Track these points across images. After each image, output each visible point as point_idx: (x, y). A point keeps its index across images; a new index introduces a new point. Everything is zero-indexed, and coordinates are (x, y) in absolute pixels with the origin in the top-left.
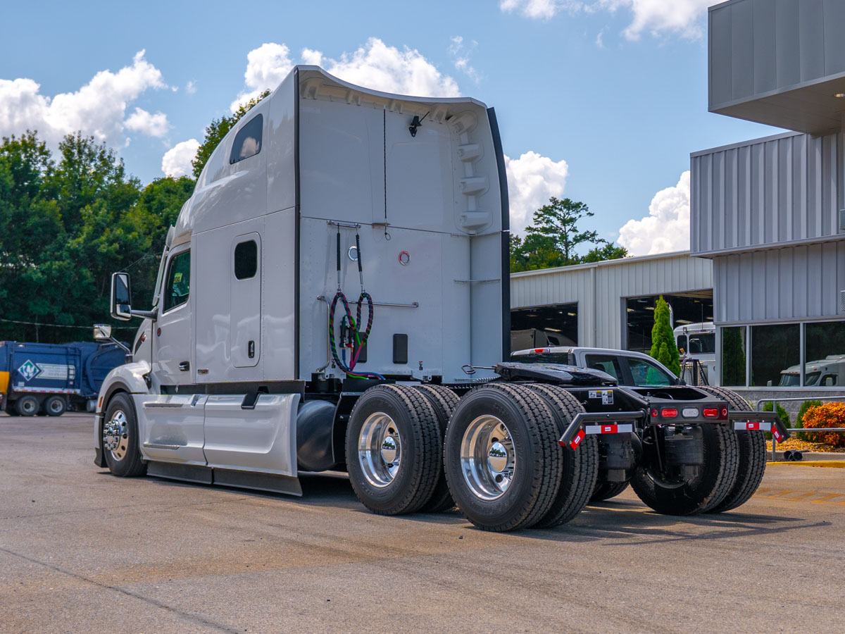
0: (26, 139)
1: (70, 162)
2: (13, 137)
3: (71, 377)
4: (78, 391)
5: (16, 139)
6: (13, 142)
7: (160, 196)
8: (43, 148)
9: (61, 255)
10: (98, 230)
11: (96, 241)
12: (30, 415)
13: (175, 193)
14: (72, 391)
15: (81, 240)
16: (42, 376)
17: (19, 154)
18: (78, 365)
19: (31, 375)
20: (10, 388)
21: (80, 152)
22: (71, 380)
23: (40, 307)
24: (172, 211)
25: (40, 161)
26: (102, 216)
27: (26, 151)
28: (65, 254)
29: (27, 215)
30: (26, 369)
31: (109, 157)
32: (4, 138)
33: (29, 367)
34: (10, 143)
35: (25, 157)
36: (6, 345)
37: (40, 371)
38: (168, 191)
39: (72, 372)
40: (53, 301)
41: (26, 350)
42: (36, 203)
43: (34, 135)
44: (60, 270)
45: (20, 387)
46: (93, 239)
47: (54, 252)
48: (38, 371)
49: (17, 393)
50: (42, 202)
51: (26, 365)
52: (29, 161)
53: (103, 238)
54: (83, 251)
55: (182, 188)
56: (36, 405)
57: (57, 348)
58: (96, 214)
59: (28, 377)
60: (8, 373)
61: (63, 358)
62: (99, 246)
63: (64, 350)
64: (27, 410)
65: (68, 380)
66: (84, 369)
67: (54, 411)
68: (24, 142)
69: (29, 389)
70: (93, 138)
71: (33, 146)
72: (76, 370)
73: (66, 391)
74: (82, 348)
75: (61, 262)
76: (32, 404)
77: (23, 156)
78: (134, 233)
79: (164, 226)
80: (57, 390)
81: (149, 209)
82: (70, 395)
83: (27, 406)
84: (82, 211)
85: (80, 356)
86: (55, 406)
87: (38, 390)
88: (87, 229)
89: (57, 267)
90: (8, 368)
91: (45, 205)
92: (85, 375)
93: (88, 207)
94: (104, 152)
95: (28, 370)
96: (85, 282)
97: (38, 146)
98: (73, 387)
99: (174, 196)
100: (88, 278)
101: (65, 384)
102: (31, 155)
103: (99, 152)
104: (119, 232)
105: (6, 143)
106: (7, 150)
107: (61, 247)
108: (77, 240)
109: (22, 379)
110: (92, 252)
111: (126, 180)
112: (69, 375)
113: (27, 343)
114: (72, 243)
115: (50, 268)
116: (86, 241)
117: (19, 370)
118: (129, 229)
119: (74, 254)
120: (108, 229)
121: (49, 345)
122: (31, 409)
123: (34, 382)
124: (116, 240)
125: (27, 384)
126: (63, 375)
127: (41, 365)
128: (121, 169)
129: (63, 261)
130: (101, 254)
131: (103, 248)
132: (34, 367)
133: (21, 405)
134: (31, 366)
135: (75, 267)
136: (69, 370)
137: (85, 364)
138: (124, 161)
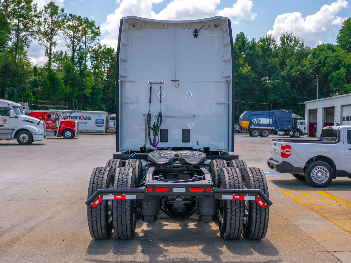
0: (268, 37)
1: (283, 43)
2: (263, 37)
3: (271, 123)
4: (273, 128)
5: (264, 38)
6: (263, 39)
7: (318, 52)
8: (273, 39)
9: (278, 78)
10: (292, 68)
11: (290, 72)
12: (257, 136)
13: (324, 50)
14: (271, 128)
15: (285, 72)
16: (260, 122)
17: (265, 43)
18: (273, 119)
19: (256, 122)
20: (249, 127)
21: (287, 39)
22: (271, 124)
23: (271, 97)
24: (322, 57)
25: (272, 44)
26: (293, 62)
27: (267, 42)
28: (279, 77)
29: (267, 64)
30: (255, 120)
31: (298, 40)
32: (260, 38)
33: (256, 119)
34: (262, 39)
35: (268, 43)
36: (248, 112)
37: (260, 121)
38: (322, 50)
39: (271, 121)
40: (276, 95)
41: (255, 114)
42: (270, 60)
43: (270, 35)
44: (278, 83)
45: (253, 127)
46: (290, 71)
47: (275, 77)
48: (259, 121)
49: (252, 129)
50: (272, 59)
51: (255, 119)
52: (268, 45)
53: (293, 70)
54: (286, 75)
55: (327, 48)
56: (258, 133)
57: (266, 112)
58: (291, 62)
59: (256, 123)
60: (248, 122)
61: (268, 116)
62: (292, 74)
63: (269, 113)
64: (255, 135)
65: (270, 124)
66: (276, 120)
67: (265, 135)
68: (267, 38)
69: (256, 127)
70: (292, 34)
71: (270, 39)
72: (273, 120)
73: (269, 128)
74: (275, 112)
75: (278, 81)
76: (257, 132)
77: (266, 43)
78: (305, 68)
79: (319, 63)
80: (266, 128)
81: (314, 58)
82: (271, 129)
83: (255, 133)
84: (286, 61)
85: (274, 115)
86: (265, 133)
87: (259, 127)
88: (287, 67)
89: (277, 82)
90: (248, 120)
91: (273, 60)
92: (276, 122)
93: (288, 59)
94: (296, 38)
95: (255, 121)
96: (287, 87)
97: (272, 39)
98: (271, 126)
99: (323, 52)
100: (287, 85)
101: (268, 125)
102: (269, 43)
103: (294, 39)
104: (299, 67)
105: (261, 39)
106: (261, 42)
107: (278, 75)
108: (284, 72)
109: (254, 124)
110: (289, 76)
111: (305, 47)
112: (270, 122)
113: (255, 111)
114: (282, 73)
115: (274, 83)
116: (287, 72)
117: (252, 121)
118: (303, 66)
119: (283, 77)
120: (295, 67)
121: (263, 111)
122: (257, 134)
123: (258, 125)
124: (299, 70)
125: (255, 126)
126: (268, 122)
127: (260, 119)
128: (303, 44)
129: (279, 80)
130: (292, 76)
131: (293, 74)
132: (258, 119)
133: (253, 133)
134: (257, 119)
135: (283, 82)
136: (270, 120)
137: (276, 118)
138: (304, 41)
